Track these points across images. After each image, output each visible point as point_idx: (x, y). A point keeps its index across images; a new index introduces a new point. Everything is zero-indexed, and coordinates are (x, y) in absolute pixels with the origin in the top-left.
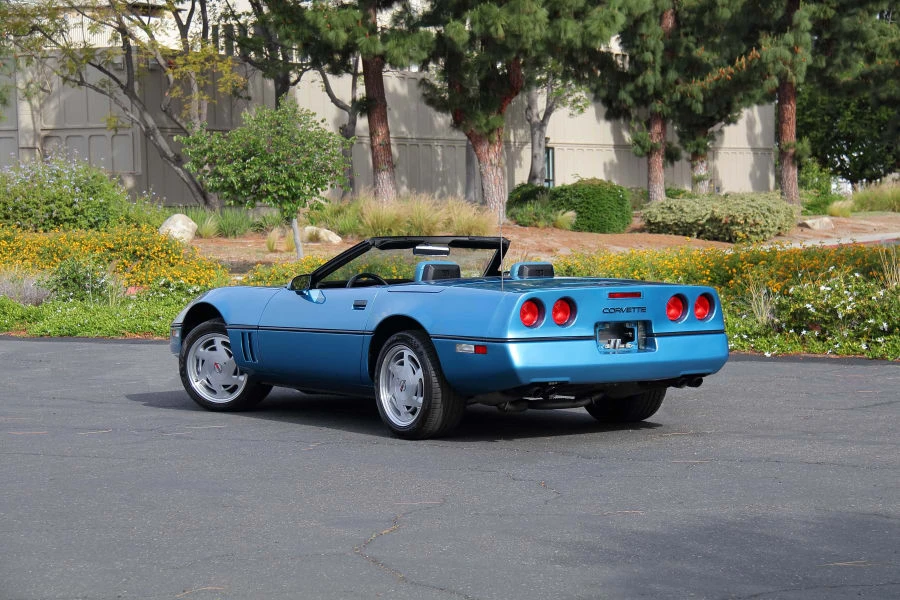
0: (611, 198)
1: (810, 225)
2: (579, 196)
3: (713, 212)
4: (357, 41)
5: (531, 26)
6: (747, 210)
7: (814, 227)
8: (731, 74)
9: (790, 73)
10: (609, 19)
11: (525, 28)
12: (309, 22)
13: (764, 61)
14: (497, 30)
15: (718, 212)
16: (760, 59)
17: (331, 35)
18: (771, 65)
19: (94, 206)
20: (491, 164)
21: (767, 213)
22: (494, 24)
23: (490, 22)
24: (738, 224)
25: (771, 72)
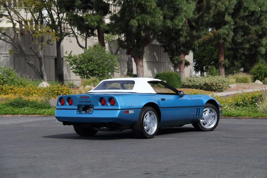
0: (176, 77)
1: (231, 87)
2: (166, 76)
3: (205, 82)
4: (100, 26)
5: (158, 21)
6: (217, 81)
8: (208, 38)
9: (227, 38)
10: (181, 20)
11: (156, 22)
12: (84, 19)
13: (219, 34)
14: (147, 23)
15: (207, 82)
16: (218, 34)
17: (92, 24)
18: (222, 35)
19: (10, 79)
20: (140, 66)
21: (223, 82)
22: (146, 21)
23: (145, 20)
24: (214, 85)
25: (222, 38)
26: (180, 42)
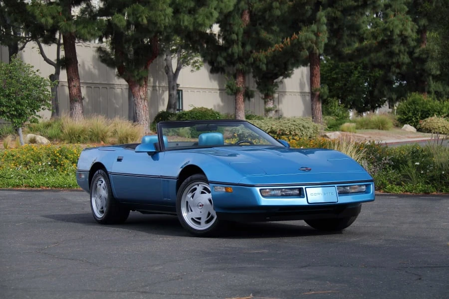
1: (329, 137)
2: (194, 117)
3: (272, 128)
4: (59, 24)
5: (163, 17)
6: (291, 127)
7: (331, 137)
8: (282, 48)
9: (315, 48)
10: (209, 15)
11: (159, 19)
12: (29, 12)
13: (300, 40)
14: (142, 20)
15: (274, 127)
16: (298, 39)
17: (43, 20)
18: (304, 43)
20: (141, 98)
21: (302, 129)
22: (141, 16)
23: (138, 15)
24: (286, 134)
25: (304, 47)
26: (233, 54)
